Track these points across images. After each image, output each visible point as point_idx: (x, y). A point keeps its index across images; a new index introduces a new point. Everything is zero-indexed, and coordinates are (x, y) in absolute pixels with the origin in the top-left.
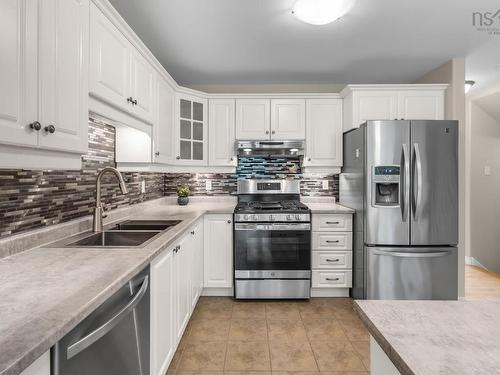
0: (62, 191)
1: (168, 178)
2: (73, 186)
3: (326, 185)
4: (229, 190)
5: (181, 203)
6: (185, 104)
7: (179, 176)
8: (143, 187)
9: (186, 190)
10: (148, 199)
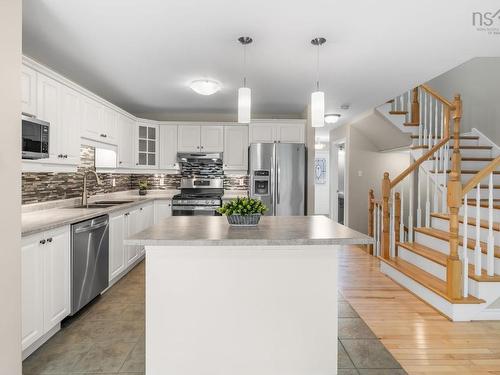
0: (66, 183)
1: (133, 177)
2: (72, 180)
3: (242, 183)
4: (176, 185)
5: (141, 194)
6: (142, 130)
7: (142, 176)
8: (114, 183)
9: (145, 185)
10: (118, 190)
